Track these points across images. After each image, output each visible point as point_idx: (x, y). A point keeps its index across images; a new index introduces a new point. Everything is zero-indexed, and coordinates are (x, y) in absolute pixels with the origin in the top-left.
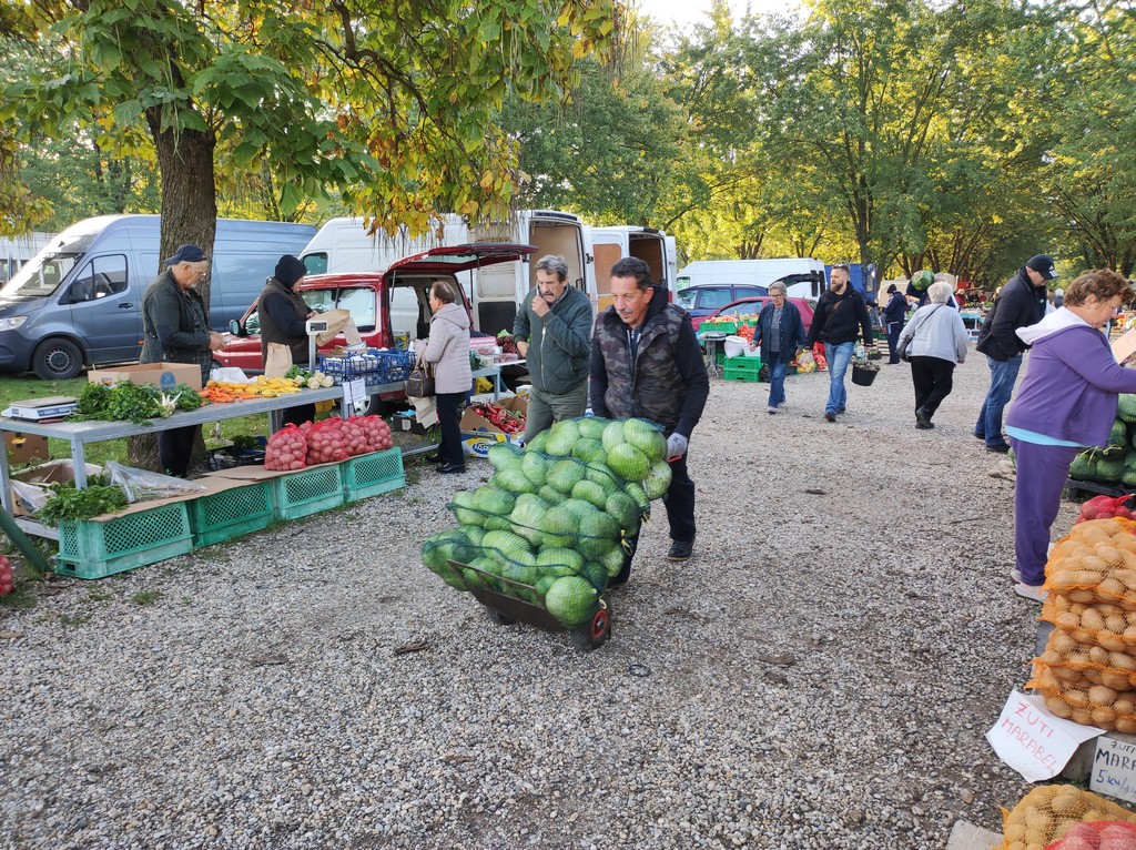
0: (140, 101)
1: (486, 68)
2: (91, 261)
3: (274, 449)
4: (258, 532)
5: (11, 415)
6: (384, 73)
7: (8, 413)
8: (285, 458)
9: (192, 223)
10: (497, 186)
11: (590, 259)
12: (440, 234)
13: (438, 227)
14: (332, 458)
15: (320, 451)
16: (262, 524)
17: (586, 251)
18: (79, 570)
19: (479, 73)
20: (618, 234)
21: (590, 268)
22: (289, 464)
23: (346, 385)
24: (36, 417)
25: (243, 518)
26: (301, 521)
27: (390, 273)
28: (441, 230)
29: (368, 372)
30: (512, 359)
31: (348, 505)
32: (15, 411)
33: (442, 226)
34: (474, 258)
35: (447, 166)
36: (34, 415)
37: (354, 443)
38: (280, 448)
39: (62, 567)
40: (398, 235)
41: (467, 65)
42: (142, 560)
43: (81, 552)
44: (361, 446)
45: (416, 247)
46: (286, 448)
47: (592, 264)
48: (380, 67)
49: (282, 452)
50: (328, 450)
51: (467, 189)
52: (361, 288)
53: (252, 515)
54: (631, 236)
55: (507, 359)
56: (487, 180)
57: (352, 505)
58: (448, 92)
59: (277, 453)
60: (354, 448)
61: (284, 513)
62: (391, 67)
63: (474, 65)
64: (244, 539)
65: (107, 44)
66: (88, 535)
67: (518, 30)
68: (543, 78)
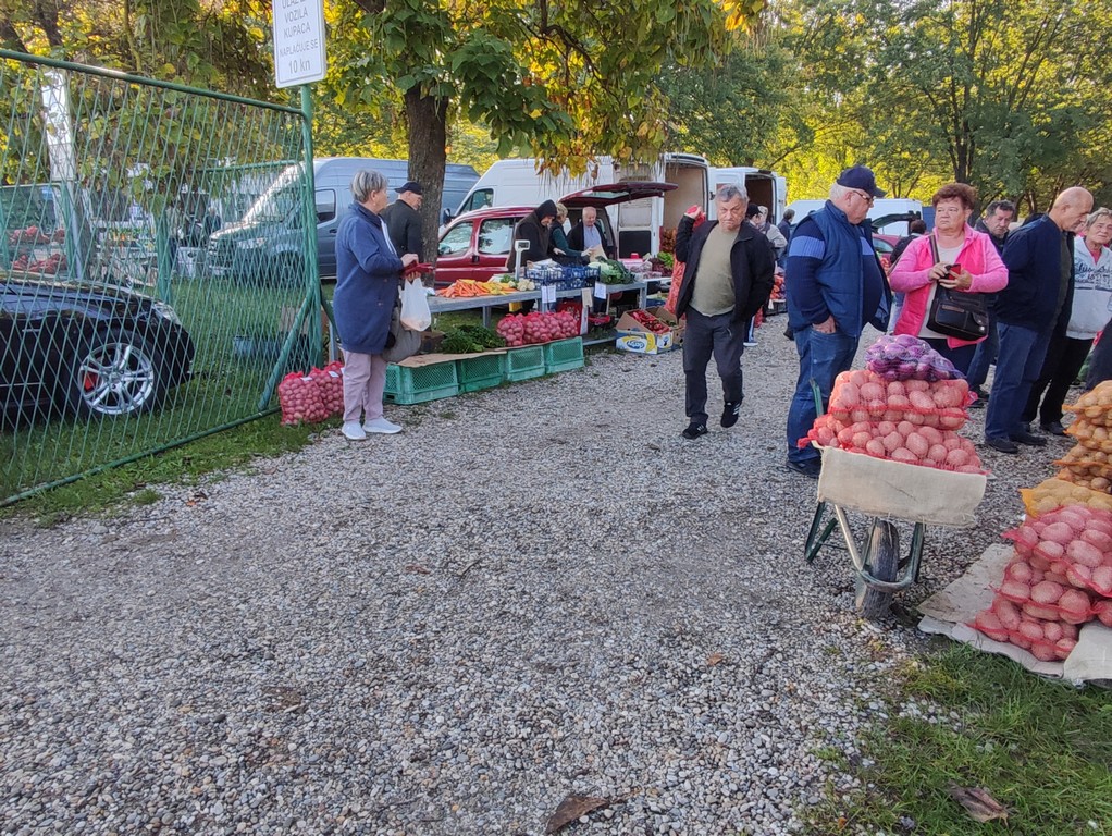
0: (414, 76)
1: (651, 39)
3: (502, 331)
4: (495, 387)
6: (566, 43)
8: (510, 338)
9: (431, 165)
10: (651, 135)
12: (595, 174)
13: (593, 168)
14: (539, 340)
15: (531, 335)
16: (496, 382)
17: (710, 190)
18: (396, 399)
19: (646, 44)
20: (736, 176)
22: (512, 342)
23: (544, 288)
25: (486, 376)
26: (521, 382)
28: (596, 171)
29: (558, 281)
30: (658, 276)
31: (547, 376)
33: (597, 167)
34: (626, 193)
35: (608, 117)
37: (553, 330)
38: (506, 330)
40: (561, 176)
41: (635, 36)
42: (432, 396)
43: (399, 387)
44: (558, 333)
45: (575, 186)
46: (510, 330)
48: (563, 38)
49: (508, 333)
50: (537, 334)
51: (623, 137)
53: (490, 375)
54: (748, 176)
55: (654, 276)
56: (643, 130)
57: (551, 375)
58: (617, 59)
59: (504, 334)
60: (553, 335)
61: (509, 376)
62: (569, 36)
63: (642, 36)
64: (489, 390)
65: (396, 35)
66: (402, 376)
67: (689, 12)
68: (703, 48)
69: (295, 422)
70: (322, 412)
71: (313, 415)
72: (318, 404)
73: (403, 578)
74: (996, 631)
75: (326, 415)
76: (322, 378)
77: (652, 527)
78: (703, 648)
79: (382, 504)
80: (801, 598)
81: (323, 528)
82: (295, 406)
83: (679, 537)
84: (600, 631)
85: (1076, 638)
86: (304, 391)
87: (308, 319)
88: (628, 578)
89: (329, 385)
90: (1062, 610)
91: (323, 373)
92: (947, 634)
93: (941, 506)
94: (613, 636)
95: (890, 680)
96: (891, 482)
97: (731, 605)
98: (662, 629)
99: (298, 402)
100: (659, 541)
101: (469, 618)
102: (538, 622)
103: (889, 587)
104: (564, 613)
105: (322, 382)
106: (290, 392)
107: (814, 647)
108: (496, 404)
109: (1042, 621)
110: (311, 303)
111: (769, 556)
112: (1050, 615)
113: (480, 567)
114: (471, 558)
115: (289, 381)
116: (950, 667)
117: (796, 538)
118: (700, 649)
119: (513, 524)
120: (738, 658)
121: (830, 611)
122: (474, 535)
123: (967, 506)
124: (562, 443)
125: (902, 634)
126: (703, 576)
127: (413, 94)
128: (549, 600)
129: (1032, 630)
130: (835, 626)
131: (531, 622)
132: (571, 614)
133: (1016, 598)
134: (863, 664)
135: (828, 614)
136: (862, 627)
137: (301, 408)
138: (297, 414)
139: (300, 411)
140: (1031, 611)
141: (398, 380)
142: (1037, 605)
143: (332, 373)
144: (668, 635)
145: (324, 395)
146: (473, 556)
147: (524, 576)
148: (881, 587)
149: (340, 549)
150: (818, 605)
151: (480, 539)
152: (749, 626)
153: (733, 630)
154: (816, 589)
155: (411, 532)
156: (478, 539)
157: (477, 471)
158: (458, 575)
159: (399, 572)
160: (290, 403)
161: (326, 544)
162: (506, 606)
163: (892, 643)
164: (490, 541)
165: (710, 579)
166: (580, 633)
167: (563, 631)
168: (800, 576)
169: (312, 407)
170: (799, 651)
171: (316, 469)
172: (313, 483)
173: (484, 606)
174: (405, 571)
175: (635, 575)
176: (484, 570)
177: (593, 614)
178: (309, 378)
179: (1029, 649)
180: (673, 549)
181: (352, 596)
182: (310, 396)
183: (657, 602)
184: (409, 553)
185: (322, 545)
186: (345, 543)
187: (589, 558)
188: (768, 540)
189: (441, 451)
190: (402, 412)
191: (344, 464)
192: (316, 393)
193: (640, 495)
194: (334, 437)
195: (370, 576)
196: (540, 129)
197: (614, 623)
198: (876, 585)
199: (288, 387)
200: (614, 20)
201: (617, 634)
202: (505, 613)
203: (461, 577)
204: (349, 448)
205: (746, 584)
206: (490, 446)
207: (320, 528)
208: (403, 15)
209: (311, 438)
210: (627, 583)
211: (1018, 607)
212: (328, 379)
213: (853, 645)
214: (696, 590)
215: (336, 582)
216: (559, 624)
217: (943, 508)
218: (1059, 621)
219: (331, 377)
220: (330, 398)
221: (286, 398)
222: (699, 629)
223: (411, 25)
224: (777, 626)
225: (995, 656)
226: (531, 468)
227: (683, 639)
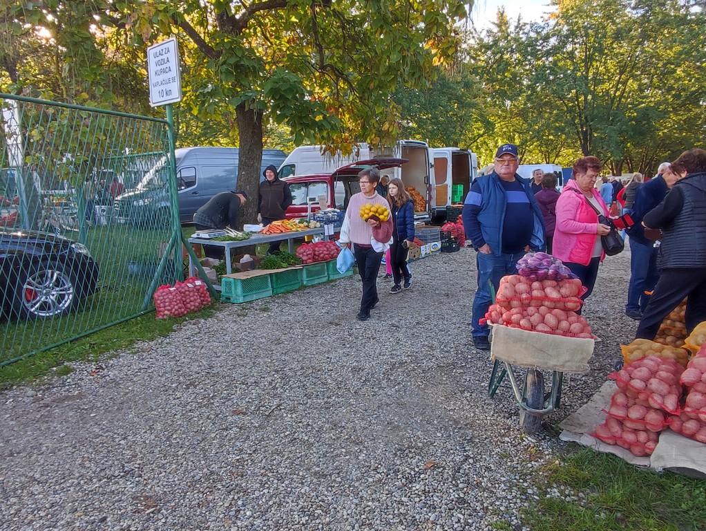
0: (241, 97)
1: (388, 72)
2: (180, 171)
3: (300, 254)
4: (296, 290)
5: (196, 236)
6: (336, 75)
7: (194, 236)
8: (305, 258)
9: (253, 151)
10: (390, 130)
11: (432, 166)
12: (358, 154)
13: (356, 150)
14: (323, 259)
15: (318, 256)
16: (297, 287)
17: (430, 162)
18: (232, 300)
19: (385, 74)
20: (447, 152)
21: (432, 171)
22: (306, 261)
23: (326, 226)
24: (208, 237)
25: (289, 283)
26: (312, 286)
27: (335, 174)
28: (358, 152)
29: (335, 221)
31: (329, 281)
32: (198, 235)
33: (359, 150)
35: (364, 119)
36: (207, 236)
38: (302, 253)
39: (224, 298)
40: (337, 156)
41: (378, 70)
42: (255, 297)
43: (233, 292)
45: (345, 162)
46: (305, 254)
47: (433, 168)
48: (334, 72)
49: (304, 255)
50: (322, 255)
51: (374, 131)
52: (319, 182)
53: (293, 283)
54: (453, 153)
56: (386, 126)
57: (332, 281)
58: (368, 84)
59: (301, 256)
60: (332, 255)
61: (305, 283)
62: (338, 71)
63: (382, 70)
64: (291, 292)
65: (228, 73)
66: (236, 286)
67: (409, 55)
68: (419, 77)
69: (165, 317)
70: (183, 310)
71: (177, 312)
72: (180, 305)
73: (230, 419)
74: (608, 438)
75: (186, 312)
76: (182, 288)
77: (392, 378)
78: (423, 457)
79: (219, 369)
80: (486, 421)
81: (179, 387)
82: (165, 307)
83: (409, 384)
84: (356, 449)
85: (657, 441)
86: (170, 297)
87: (173, 251)
88: (376, 412)
89: (187, 293)
90: (647, 423)
91: (183, 285)
92: (577, 441)
93: (567, 359)
94: (365, 452)
95: (541, 473)
96: (536, 346)
97: (441, 428)
98: (396, 446)
99: (167, 304)
100: (397, 387)
101: (272, 444)
102: (316, 445)
103: (538, 413)
104: (334, 437)
105: (183, 290)
106: (162, 298)
107: (493, 453)
108: (296, 301)
109: (635, 431)
110: (175, 240)
111: (466, 394)
112: (640, 426)
113: (281, 409)
114: (275, 403)
115: (161, 291)
116: (579, 463)
117: (483, 382)
118: (420, 458)
119: (302, 379)
120: (444, 463)
121: (504, 429)
122: (277, 388)
123: (583, 359)
124: (337, 325)
125: (549, 443)
126: (424, 409)
127: (240, 108)
128: (324, 429)
129: (630, 437)
130: (507, 439)
131: (312, 444)
132: (338, 438)
133: (619, 417)
134: (524, 463)
135: (503, 431)
136: (524, 439)
137: (169, 308)
138: (166, 312)
139: (168, 310)
140: (629, 424)
141: (233, 288)
142: (632, 421)
143: (190, 285)
144: (400, 450)
145: (184, 299)
146: (276, 402)
147: (309, 413)
148: (534, 413)
149: (190, 400)
150: (497, 426)
151: (281, 390)
152: (452, 441)
153: (442, 444)
154: (496, 415)
155: (236, 387)
156: (279, 391)
157: (282, 345)
158: (266, 415)
159: (227, 414)
160: (162, 305)
161: (180, 398)
162: (296, 434)
163: (543, 448)
164: (287, 391)
165: (428, 411)
166: (344, 450)
167: (332, 450)
168: (485, 407)
169: (176, 307)
170: (483, 456)
171: (177, 347)
172: (174, 357)
173: (282, 435)
174: (231, 414)
175: (381, 410)
176: (283, 411)
177: (352, 437)
178: (174, 288)
179: (629, 449)
180: (405, 392)
181: (196, 432)
182: (175, 300)
183: (394, 427)
184: (235, 401)
185: (178, 398)
186: (193, 396)
187: (351, 400)
188: (466, 384)
189: (259, 333)
190: (235, 308)
191: (196, 344)
192: (179, 298)
193: (386, 357)
194: (191, 326)
195: (208, 418)
196: (321, 127)
197: (366, 443)
198: (530, 412)
199: (160, 294)
200: (365, 61)
201: (367, 450)
202: (295, 439)
203: (268, 416)
204: (199, 333)
205: (451, 413)
206: (291, 328)
207: (177, 387)
208: (232, 61)
209: (175, 327)
210: (375, 416)
211: (621, 422)
212: (186, 288)
213: (518, 451)
214: (419, 419)
215: (185, 423)
216: (330, 445)
217: (568, 361)
218: (646, 430)
219: (189, 287)
220: (188, 300)
221: (159, 302)
222: (420, 445)
223: (237, 66)
224: (471, 441)
225: (607, 454)
226: (316, 342)
227: (410, 452)
